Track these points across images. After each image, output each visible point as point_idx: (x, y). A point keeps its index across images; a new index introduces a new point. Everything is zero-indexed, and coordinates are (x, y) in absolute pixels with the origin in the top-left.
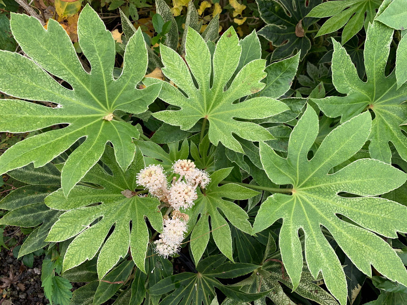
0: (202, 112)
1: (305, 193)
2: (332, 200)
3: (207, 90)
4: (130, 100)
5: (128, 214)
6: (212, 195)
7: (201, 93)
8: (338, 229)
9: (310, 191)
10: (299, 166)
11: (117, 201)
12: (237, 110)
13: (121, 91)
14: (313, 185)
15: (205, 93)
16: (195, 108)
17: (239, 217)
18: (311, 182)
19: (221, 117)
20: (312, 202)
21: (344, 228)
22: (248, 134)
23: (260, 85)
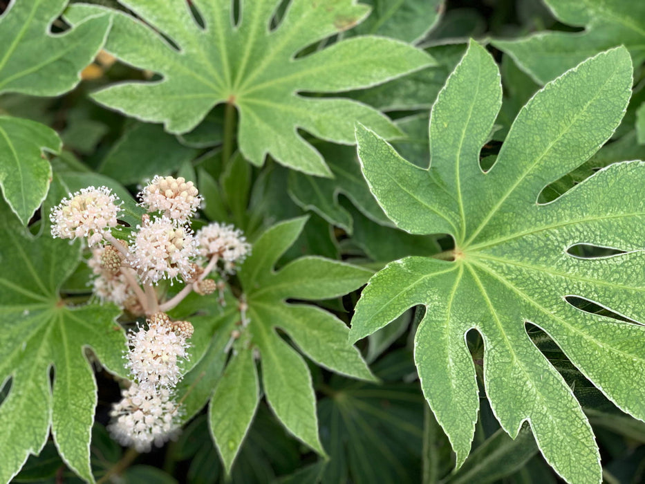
0: (218, 86)
1: (486, 256)
2: (555, 267)
3: (228, 32)
4: (35, 64)
5: (43, 350)
6: (260, 299)
7: (213, 40)
8: (573, 330)
9: (499, 250)
10: (462, 185)
11: (13, 322)
12: (306, 72)
13: (14, 44)
14: (502, 234)
15: (222, 38)
16: (200, 77)
17: (329, 341)
18: (496, 227)
19: (269, 94)
20: (506, 274)
21: (586, 326)
22: (337, 128)
23: (355, 12)
